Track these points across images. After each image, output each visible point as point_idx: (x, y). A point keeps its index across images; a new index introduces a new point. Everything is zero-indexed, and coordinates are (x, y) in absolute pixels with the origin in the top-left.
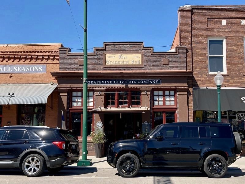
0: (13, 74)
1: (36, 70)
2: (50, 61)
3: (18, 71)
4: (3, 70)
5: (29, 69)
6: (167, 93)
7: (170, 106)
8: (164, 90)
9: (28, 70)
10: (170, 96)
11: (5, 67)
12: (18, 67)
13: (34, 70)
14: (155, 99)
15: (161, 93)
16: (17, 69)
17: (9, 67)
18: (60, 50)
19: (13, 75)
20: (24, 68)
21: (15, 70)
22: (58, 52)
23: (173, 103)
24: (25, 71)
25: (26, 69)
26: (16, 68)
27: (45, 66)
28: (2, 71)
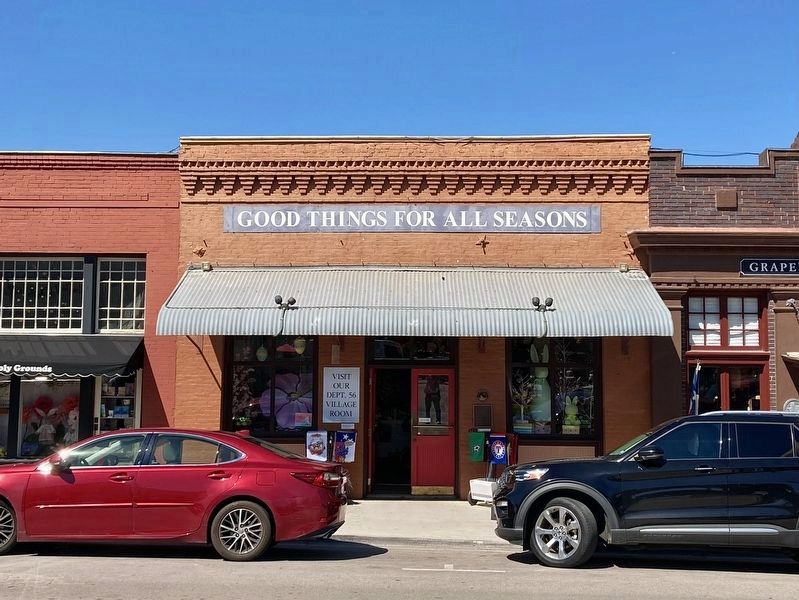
0: (493, 236)
1: (568, 223)
2: (611, 195)
3: (508, 224)
4: (459, 221)
5: (545, 218)
9: (539, 223)
11: (463, 213)
12: (508, 214)
13: (562, 223)
16: (505, 218)
17: (478, 213)
18: (652, 159)
19: (491, 238)
20: (526, 216)
21: (497, 222)
22: (643, 162)
24: (530, 225)
25: (533, 219)
26: (499, 215)
27: (597, 211)
28: (454, 224)
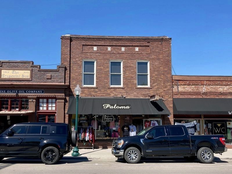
6: (50, 100)
7: (52, 110)
8: (48, 98)
10: (52, 103)
14: (40, 105)
15: (45, 100)
23: (54, 109)
